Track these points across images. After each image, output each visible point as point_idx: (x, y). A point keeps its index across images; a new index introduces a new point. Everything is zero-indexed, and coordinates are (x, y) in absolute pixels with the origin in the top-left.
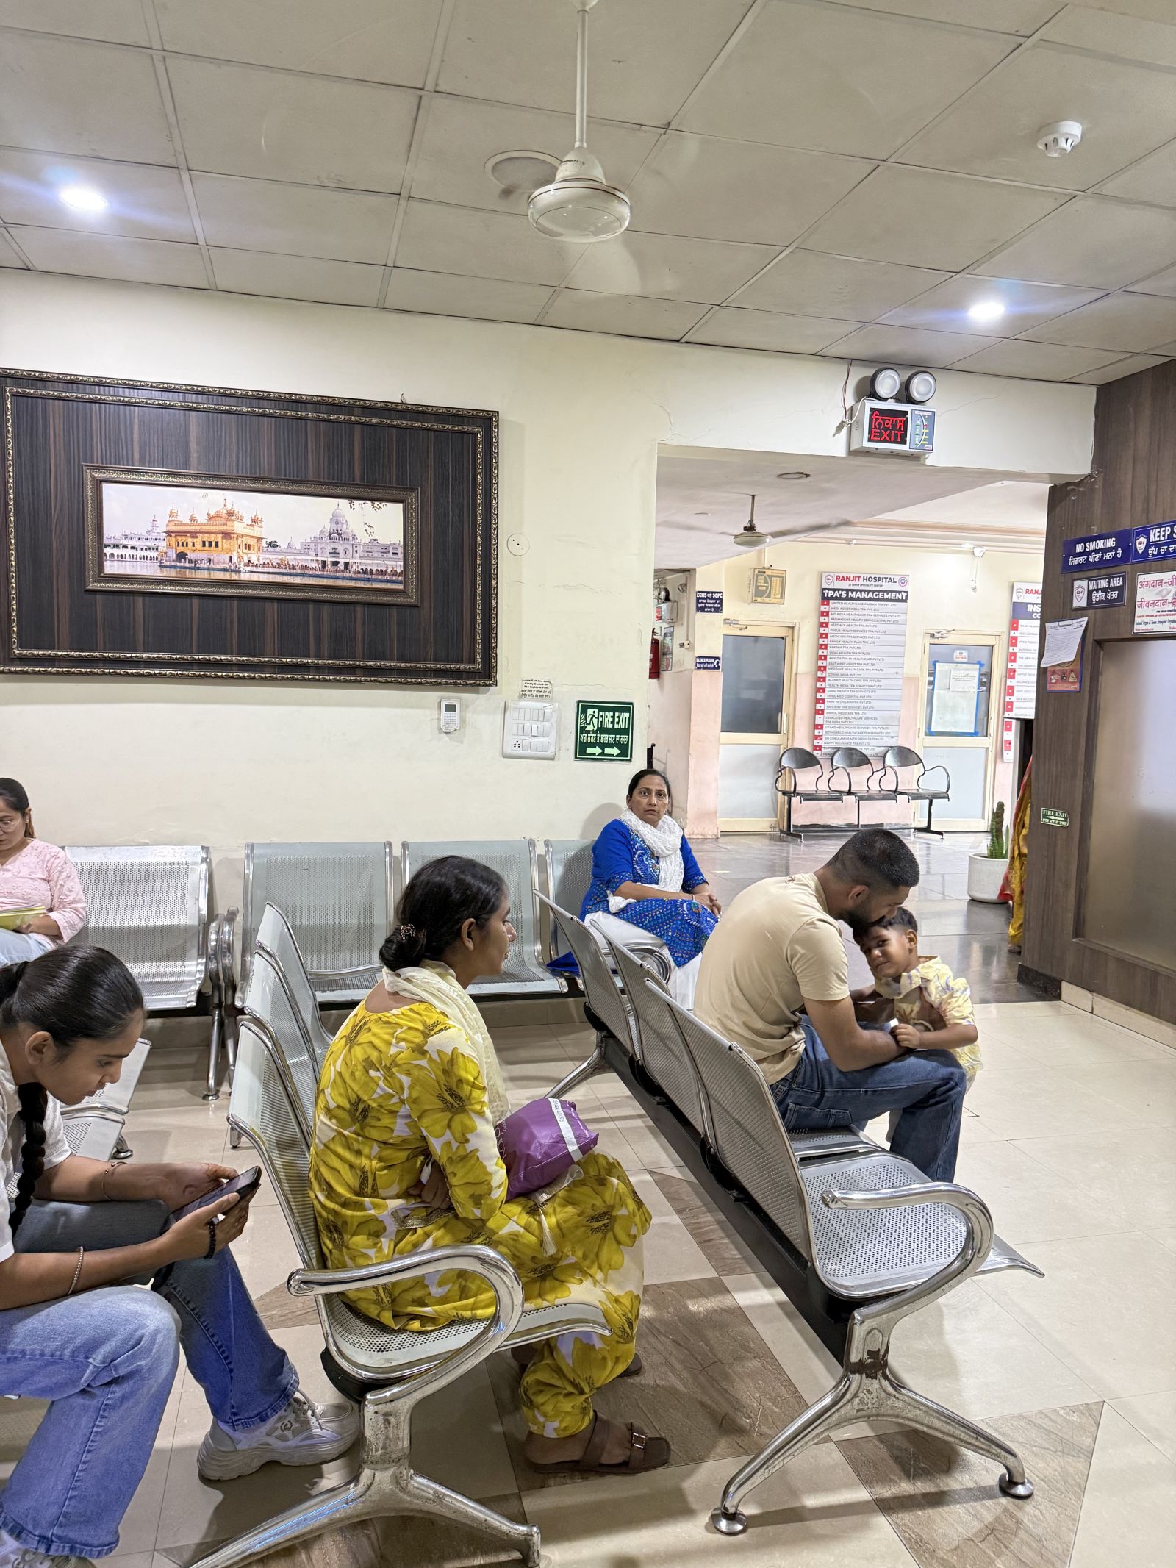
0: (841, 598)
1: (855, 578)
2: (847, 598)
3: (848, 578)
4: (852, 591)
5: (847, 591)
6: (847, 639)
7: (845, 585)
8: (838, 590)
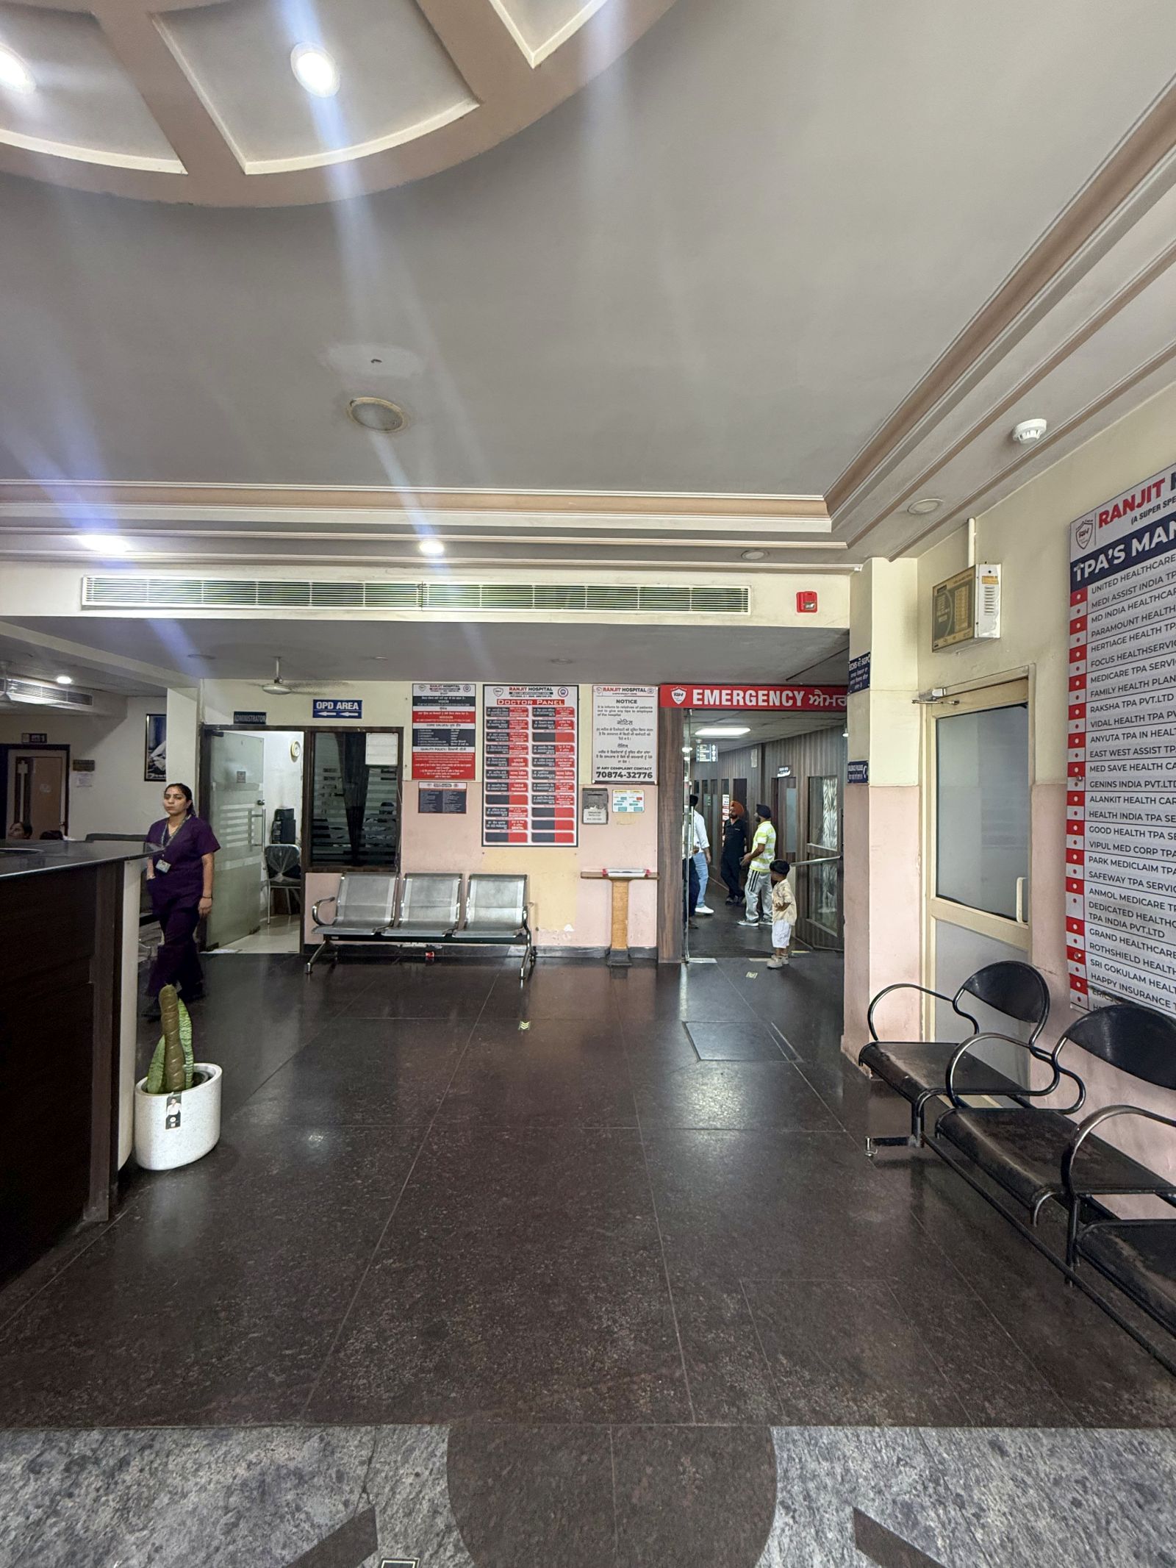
0: (1114, 569)
1: (1146, 495)
2: (1130, 562)
3: (1129, 505)
4: (1138, 535)
5: (1126, 541)
6: (1133, 678)
7: (1122, 527)
8: (1103, 550)
